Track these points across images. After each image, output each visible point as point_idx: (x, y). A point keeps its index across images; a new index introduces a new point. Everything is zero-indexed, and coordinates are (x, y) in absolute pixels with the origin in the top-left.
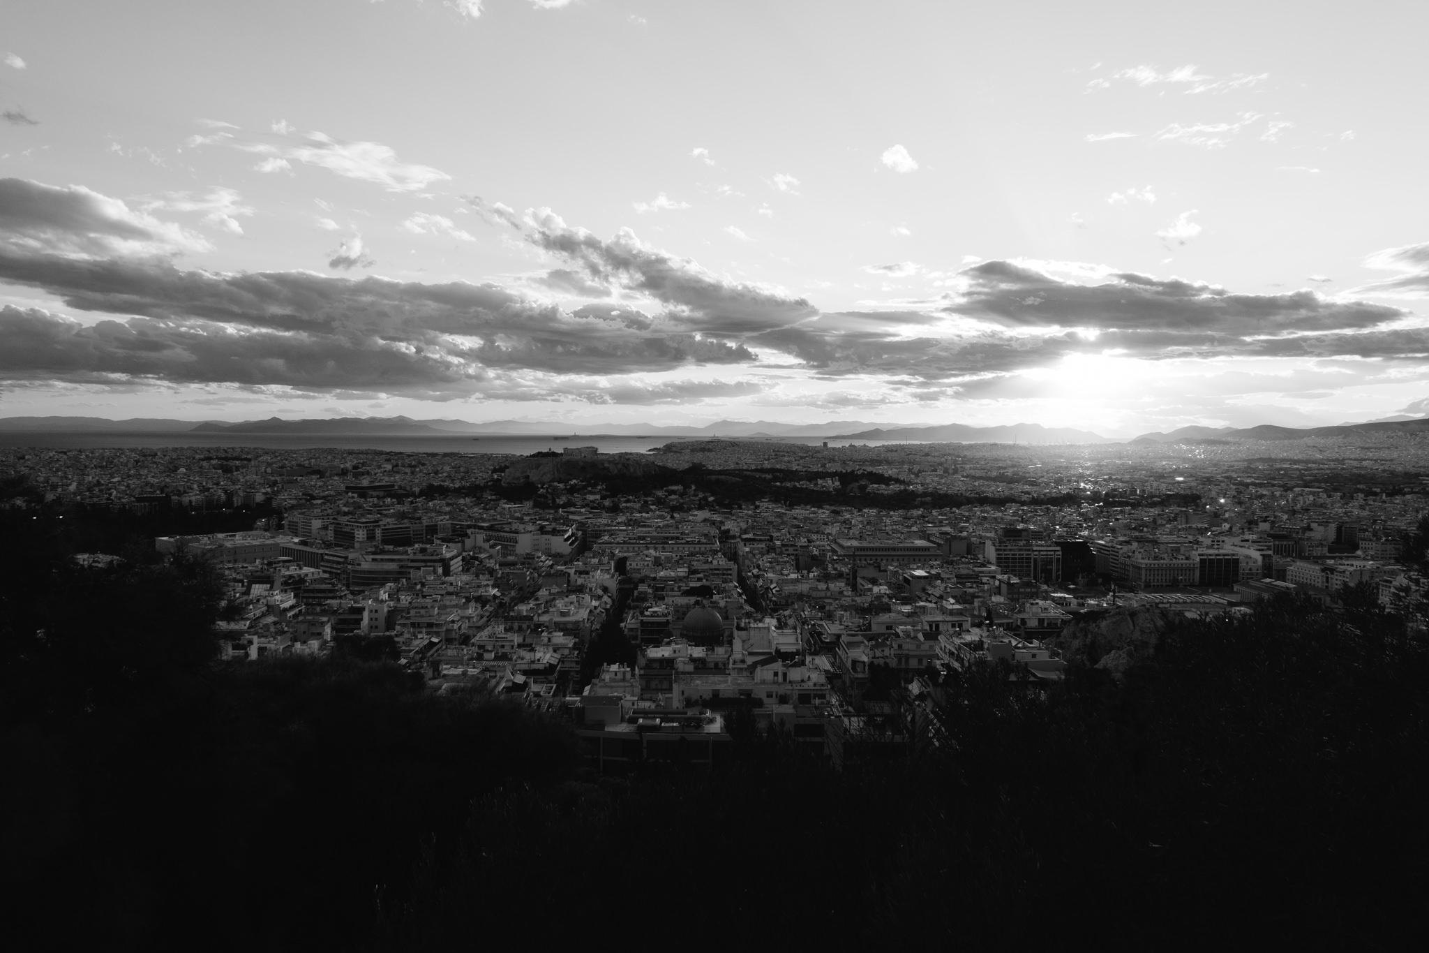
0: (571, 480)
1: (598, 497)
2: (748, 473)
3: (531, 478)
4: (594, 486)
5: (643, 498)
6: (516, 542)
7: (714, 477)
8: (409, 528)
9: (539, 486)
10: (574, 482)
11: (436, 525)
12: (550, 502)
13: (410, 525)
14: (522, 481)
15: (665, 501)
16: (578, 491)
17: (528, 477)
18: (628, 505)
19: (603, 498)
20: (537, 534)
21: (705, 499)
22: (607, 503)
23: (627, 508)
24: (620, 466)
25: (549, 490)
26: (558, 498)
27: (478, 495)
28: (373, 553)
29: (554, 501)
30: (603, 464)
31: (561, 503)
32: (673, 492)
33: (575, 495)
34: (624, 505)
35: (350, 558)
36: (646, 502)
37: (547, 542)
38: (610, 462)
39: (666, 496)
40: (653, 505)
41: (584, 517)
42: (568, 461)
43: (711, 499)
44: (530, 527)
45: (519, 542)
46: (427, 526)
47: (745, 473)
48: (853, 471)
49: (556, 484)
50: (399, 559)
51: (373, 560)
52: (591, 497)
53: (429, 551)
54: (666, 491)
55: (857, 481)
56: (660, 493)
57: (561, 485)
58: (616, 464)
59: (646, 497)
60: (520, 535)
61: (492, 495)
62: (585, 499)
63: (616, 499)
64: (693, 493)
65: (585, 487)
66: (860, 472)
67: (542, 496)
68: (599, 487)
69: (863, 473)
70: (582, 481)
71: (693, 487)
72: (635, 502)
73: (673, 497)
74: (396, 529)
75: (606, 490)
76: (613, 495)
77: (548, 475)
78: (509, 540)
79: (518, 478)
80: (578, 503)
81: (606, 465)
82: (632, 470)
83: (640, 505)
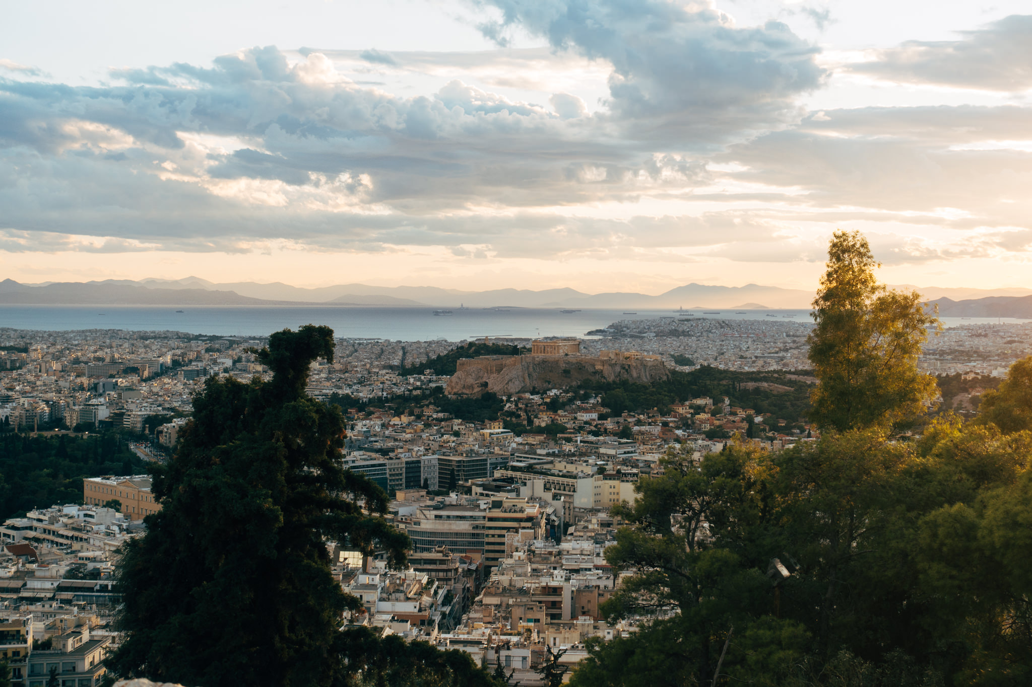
0: (550, 390)
1: (594, 416)
2: (793, 377)
3: (490, 386)
4: (585, 398)
5: (660, 419)
6: (574, 491)
7: (751, 385)
8: (384, 465)
9: (504, 398)
10: (553, 392)
11: (419, 462)
12: (525, 423)
13: (386, 461)
14: (476, 390)
15: (693, 423)
16: (563, 406)
17: (486, 385)
18: (643, 428)
19: (602, 417)
20: (598, 480)
21: (749, 419)
22: (609, 424)
23: (642, 433)
24: (618, 369)
25: (520, 405)
26: (536, 417)
27: (417, 411)
28: (436, 508)
29: (530, 422)
30: (593, 366)
31: (543, 425)
32: (699, 409)
33: (560, 412)
34: (636, 428)
35: (400, 514)
36: (665, 424)
37: (612, 490)
38: (603, 363)
39: (693, 415)
40: (678, 428)
41: (622, 451)
42: (544, 362)
43: (758, 419)
44: (589, 470)
45: (578, 489)
46: (407, 463)
47: (789, 376)
48: (958, 375)
49: (528, 395)
50: (471, 517)
51: (436, 516)
52: (584, 417)
53: (505, 505)
54: (691, 407)
55: (965, 390)
56: (683, 410)
57: (536, 398)
58: (613, 366)
59: (663, 415)
60: (579, 481)
61: (437, 412)
62: (576, 418)
63: (621, 420)
64: (728, 409)
65: (571, 401)
66: (970, 377)
67: (511, 414)
68: (592, 401)
69: (974, 379)
70: (567, 392)
71: (727, 401)
72: (650, 424)
73: (703, 416)
74: (368, 466)
75: (603, 405)
76: (617, 413)
77: (517, 383)
78: (564, 487)
79: (471, 387)
80: (568, 426)
81: (599, 367)
82: (635, 375)
83: (659, 428)
